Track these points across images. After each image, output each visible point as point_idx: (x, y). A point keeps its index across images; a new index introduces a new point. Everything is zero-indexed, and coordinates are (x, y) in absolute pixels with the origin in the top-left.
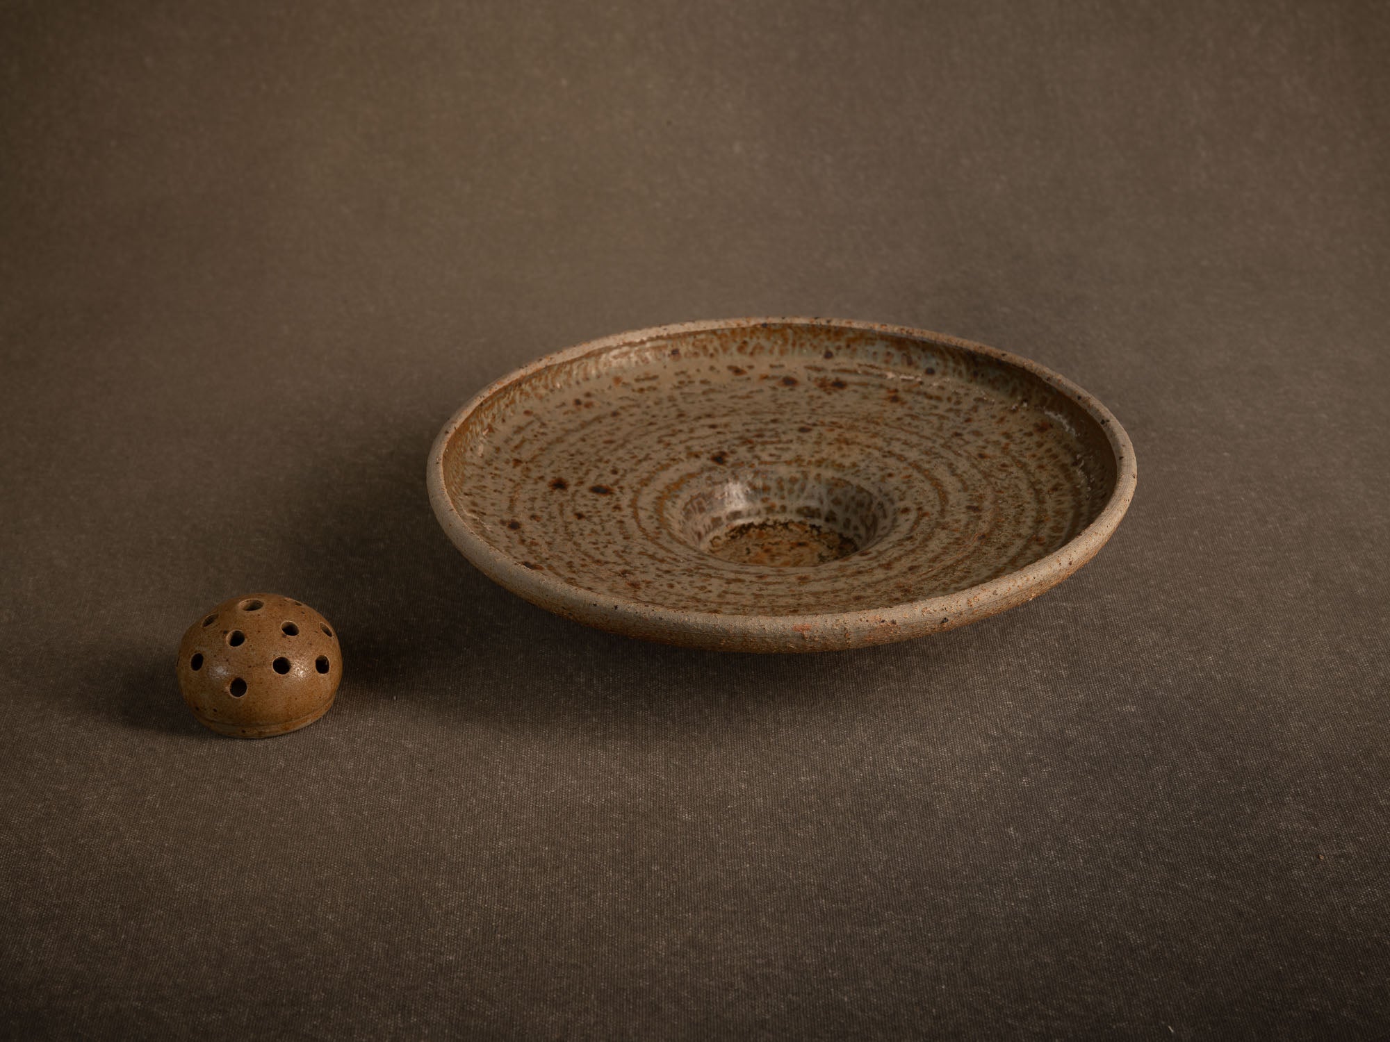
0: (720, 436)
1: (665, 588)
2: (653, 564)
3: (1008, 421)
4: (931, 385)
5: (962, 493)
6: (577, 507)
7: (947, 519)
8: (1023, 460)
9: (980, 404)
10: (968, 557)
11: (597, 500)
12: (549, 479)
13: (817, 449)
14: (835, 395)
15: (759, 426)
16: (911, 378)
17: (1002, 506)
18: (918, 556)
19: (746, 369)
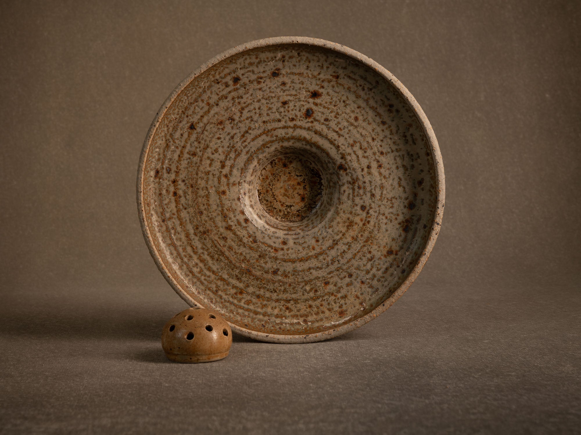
0: (360, 170)
1: (217, 136)
2: (240, 132)
3: (355, 300)
4: (395, 270)
5: (292, 269)
6: (293, 102)
7: (268, 259)
8: (319, 301)
9: (374, 290)
10: (231, 262)
11: (300, 111)
12: (321, 90)
13: (346, 212)
14: (398, 226)
15: (368, 189)
16: (403, 262)
17: (277, 284)
18: (236, 242)
19: (422, 187)
